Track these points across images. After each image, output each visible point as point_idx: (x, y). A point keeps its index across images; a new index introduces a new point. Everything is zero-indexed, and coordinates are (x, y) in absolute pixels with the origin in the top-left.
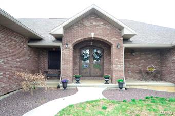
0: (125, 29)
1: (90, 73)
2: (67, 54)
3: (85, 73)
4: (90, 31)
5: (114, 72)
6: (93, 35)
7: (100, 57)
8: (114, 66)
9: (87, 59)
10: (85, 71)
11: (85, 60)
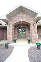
0: (38, 14)
1: (22, 37)
2: (10, 29)
3: (20, 37)
4: (20, 19)
5: (33, 37)
6: (21, 20)
7: (25, 31)
8: (32, 34)
9: (20, 32)
10: (20, 36)
11: (19, 32)
